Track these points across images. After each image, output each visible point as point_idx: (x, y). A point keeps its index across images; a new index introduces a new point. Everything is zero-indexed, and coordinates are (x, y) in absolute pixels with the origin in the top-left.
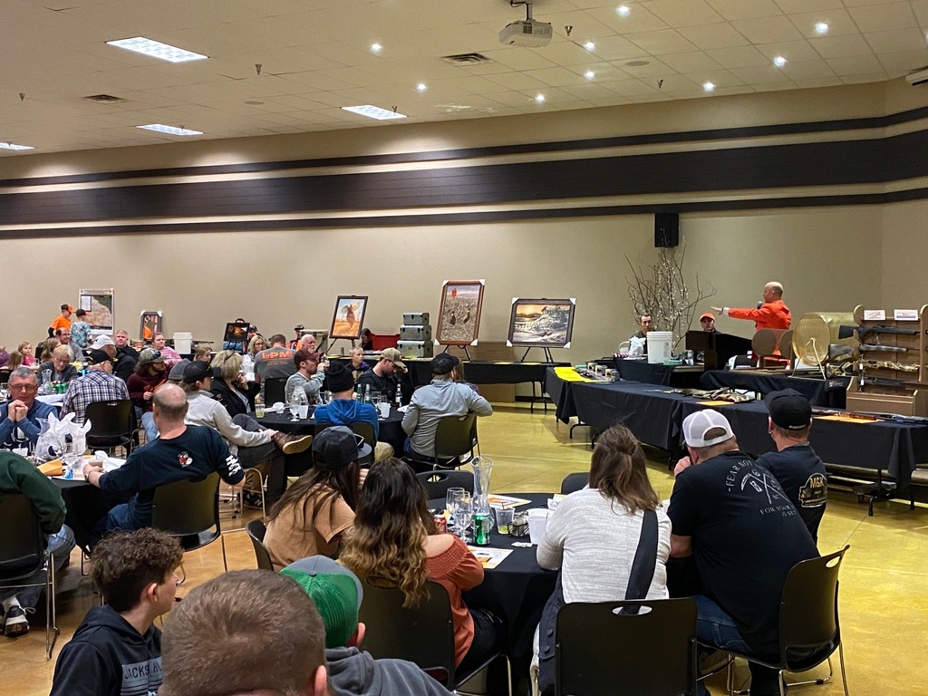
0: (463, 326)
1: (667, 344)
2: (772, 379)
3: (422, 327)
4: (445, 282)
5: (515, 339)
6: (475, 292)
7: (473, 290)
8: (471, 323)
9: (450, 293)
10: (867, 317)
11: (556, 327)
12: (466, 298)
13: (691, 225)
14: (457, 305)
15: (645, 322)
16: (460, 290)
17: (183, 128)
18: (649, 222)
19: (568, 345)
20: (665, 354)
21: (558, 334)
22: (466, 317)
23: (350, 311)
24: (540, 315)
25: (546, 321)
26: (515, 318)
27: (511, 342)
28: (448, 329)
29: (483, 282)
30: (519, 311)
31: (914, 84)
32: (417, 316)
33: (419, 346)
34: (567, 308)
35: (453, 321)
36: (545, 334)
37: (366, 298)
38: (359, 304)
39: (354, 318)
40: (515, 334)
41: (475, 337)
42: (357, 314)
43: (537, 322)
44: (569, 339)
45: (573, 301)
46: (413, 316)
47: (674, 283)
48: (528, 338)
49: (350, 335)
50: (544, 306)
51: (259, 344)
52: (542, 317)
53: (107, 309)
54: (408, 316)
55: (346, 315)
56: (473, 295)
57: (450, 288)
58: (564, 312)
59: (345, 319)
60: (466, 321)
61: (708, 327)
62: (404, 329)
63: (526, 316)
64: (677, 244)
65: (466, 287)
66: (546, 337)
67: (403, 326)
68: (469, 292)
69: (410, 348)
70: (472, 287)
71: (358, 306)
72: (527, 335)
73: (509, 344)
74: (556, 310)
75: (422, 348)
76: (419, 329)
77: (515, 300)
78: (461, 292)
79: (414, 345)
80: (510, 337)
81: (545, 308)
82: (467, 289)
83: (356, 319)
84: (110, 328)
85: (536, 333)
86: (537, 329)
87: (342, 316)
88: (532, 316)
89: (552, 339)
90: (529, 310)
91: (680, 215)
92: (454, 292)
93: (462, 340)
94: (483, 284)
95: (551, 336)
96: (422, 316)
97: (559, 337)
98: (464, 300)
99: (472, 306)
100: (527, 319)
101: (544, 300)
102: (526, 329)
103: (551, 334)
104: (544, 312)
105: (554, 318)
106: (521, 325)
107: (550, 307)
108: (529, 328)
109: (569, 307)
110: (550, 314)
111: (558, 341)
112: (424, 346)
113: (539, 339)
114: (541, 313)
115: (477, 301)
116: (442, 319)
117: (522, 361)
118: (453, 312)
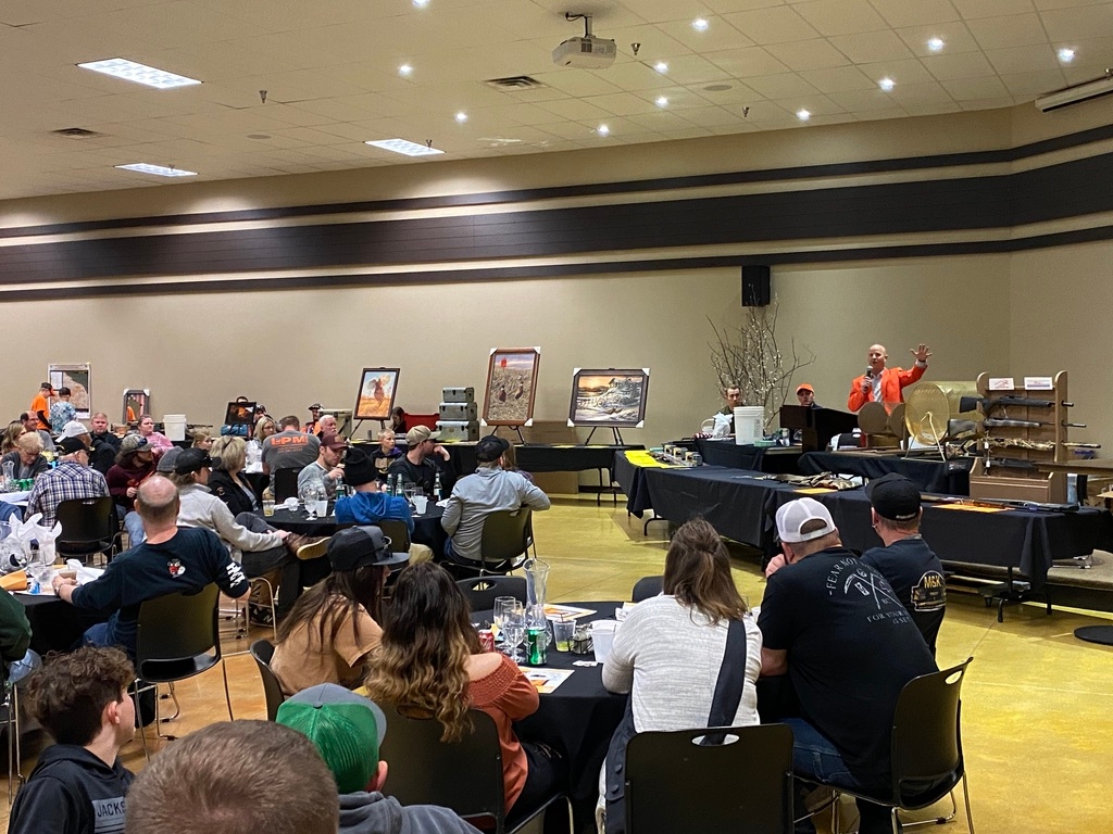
0: (516, 403)
1: (758, 422)
2: (883, 461)
3: (465, 404)
4: (493, 350)
5: (577, 418)
6: (529, 362)
7: (528, 359)
8: (524, 399)
9: (498, 364)
10: (992, 387)
11: (627, 403)
12: (518, 369)
13: (785, 280)
14: (507, 377)
15: (732, 396)
16: (511, 360)
17: (172, 167)
18: (735, 276)
19: (641, 424)
20: (756, 434)
21: (629, 411)
22: (518, 392)
23: (378, 386)
24: (608, 389)
25: (614, 395)
26: (577, 393)
27: (574, 422)
28: (498, 407)
29: (538, 349)
30: (581, 385)
31: (1045, 111)
32: (460, 391)
33: (463, 427)
34: (639, 380)
35: (503, 397)
36: (614, 411)
37: (398, 371)
38: (389, 376)
39: (383, 394)
40: (577, 411)
41: (530, 415)
42: (387, 390)
43: (603, 397)
44: (642, 416)
45: (646, 371)
46: (454, 392)
47: (766, 349)
48: (593, 416)
49: (379, 415)
50: (611, 378)
51: (269, 427)
52: (609, 390)
53: (83, 388)
54: (449, 392)
55: (373, 391)
56: (525, 366)
57: (499, 358)
58: (635, 385)
59: (372, 396)
60: (518, 397)
61: (806, 401)
62: (444, 407)
63: (589, 390)
64: (768, 302)
65: (517, 356)
66: (614, 415)
67: (443, 404)
68: (522, 362)
69: (452, 429)
70: (526, 356)
71: (387, 380)
72: (592, 412)
73: (570, 424)
74: (626, 382)
75: (466, 430)
76: (462, 407)
77: (576, 371)
78: (512, 362)
79: (456, 426)
80: (572, 416)
81: (613, 380)
82: (520, 359)
83: (386, 396)
84: (87, 410)
85: (602, 410)
86: (604, 405)
87: (368, 392)
88: (598, 390)
89: (621, 417)
90: (593, 382)
91: (772, 268)
92: (504, 362)
93: (513, 419)
94: (538, 352)
95: (621, 413)
96: (465, 391)
97: (629, 414)
98: (515, 372)
99: (526, 379)
100: (592, 393)
101: (611, 371)
102: (590, 406)
103: (620, 411)
104: (612, 385)
105: (623, 391)
106: (585, 400)
107: (619, 379)
108: (594, 405)
109: (641, 378)
110: (619, 388)
111: (629, 419)
112: (469, 427)
113: (606, 417)
114: (608, 386)
115: (531, 373)
116: (490, 394)
117: (586, 444)
118: (503, 387)
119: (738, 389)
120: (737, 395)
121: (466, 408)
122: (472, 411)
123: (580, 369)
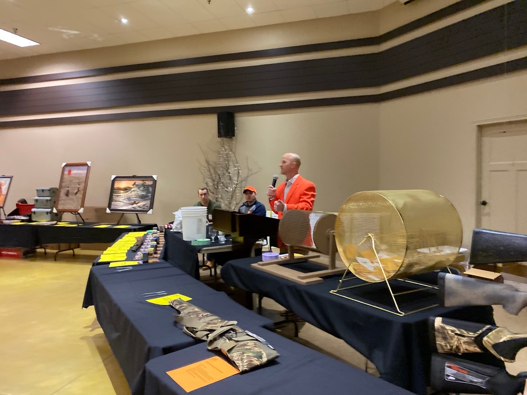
3: (49, 198)
4: (64, 164)
5: (113, 207)
7: (83, 170)
9: (66, 172)
11: (143, 197)
12: (77, 176)
13: (245, 122)
14: (71, 181)
16: (74, 169)
19: (150, 212)
21: (144, 203)
24: (131, 188)
25: (136, 193)
26: (113, 190)
27: (111, 210)
28: (63, 200)
29: (89, 163)
30: (117, 185)
31: (406, 3)
32: (46, 190)
33: (47, 213)
34: (150, 183)
35: (67, 194)
36: (135, 203)
37: (11, 178)
38: (6, 181)
40: (113, 203)
43: (129, 194)
44: (151, 207)
45: (155, 177)
46: (43, 190)
48: (122, 206)
52: (132, 190)
54: (40, 190)
56: (82, 174)
57: (67, 169)
58: (148, 186)
61: (249, 198)
62: (37, 200)
63: (119, 189)
64: (234, 136)
65: (78, 167)
66: (135, 205)
67: (37, 198)
68: (80, 172)
69: (41, 213)
70: (82, 167)
72: (122, 204)
73: (108, 211)
74: (143, 185)
76: (47, 200)
77: (113, 177)
78: (75, 171)
79: (43, 212)
80: (109, 206)
81: (135, 183)
82: (79, 169)
85: (128, 202)
86: (129, 199)
88: (126, 189)
89: (139, 207)
90: (123, 184)
91: (236, 114)
92: (70, 172)
93: (73, 208)
94: (89, 165)
95: (138, 205)
96: (49, 190)
97: (144, 205)
98: (76, 178)
99: (82, 182)
100: (122, 191)
101: (134, 177)
102: (121, 199)
103: (138, 203)
104: (134, 186)
105: (141, 190)
106: (118, 196)
107: (139, 182)
108: (123, 199)
109: (152, 182)
110: (139, 188)
111: (144, 208)
112: (51, 212)
113: (130, 207)
114: (132, 187)
115: (85, 178)
116: (60, 192)
117: (118, 224)
118: (68, 187)
119: (205, 190)
120: (205, 194)
121: (50, 200)
122: (55, 202)
123: (115, 176)
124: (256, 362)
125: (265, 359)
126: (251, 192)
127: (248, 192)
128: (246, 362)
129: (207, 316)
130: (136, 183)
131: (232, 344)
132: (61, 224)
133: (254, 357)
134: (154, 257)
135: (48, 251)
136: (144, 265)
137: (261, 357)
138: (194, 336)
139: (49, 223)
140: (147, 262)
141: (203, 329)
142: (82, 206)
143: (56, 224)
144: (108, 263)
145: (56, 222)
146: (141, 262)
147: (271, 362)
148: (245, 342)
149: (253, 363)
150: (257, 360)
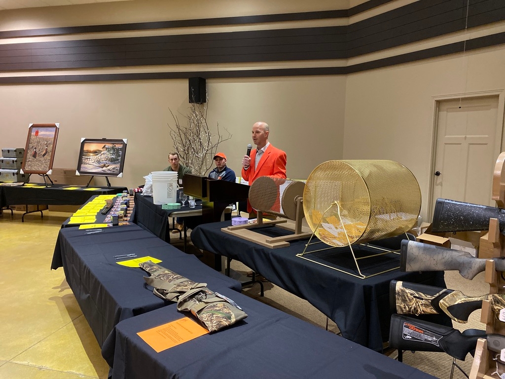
0: (42, 159)
1: (171, 185)
3: (15, 159)
4: (31, 125)
5: (82, 170)
6: (51, 133)
7: (51, 131)
8: (48, 157)
9: (33, 133)
11: (113, 161)
12: (45, 137)
13: (218, 89)
14: (38, 142)
15: (172, 160)
18: (183, 86)
19: (120, 175)
20: (169, 196)
21: (113, 166)
24: (101, 151)
25: (106, 156)
26: (83, 153)
27: (80, 172)
28: (31, 161)
29: (57, 125)
30: (86, 148)
32: (12, 151)
33: (14, 174)
34: (121, 146)
35: (35, 155)
36: (104, 166)
40: (82, 165)
43: (99, 157)
44: (121, 170)
45: (125, 140)
46: (9, 151)
47: (202, 129)
48: (92, 169)
50: (104, 145)
52: (102, 153)
54: (5, 151)
56: (50, 135)
57: (34, 130)
58: (118, 150)
60: (44, 155)
61: (220, 165)
62: (3, 161)
63: (90, 152)
64: (205, 102)
65: (45, 129)
66: (104, 169)
67: (2, 158)
68: (48, 133)
69: (7, 174)
70: (50, 129)
72: (91, 166)
73: (77, 173)
74: (113, 148)
76: (13, 161)
78: (42, 133)
79: (9, 173)
80: (79, 168)
81: (104, 147)
82: (47, 131)
85: (97, 165)
86: (99, 162)
88: (96, 152)
89: (109, 170)
90: (93, 147)
91: (206, 81)
92: (37, 133)
93: (40, 170)
94: (58, 127)
95: (108, 168)
96: (15, 151)
97: (114, 168)
98: (43, 139)
99: (49, 144)
100: (91, 154)
101: (104, 140)
102: (90, 162)
103: (108, 166)
104: (104, 149)
105: (111, 153)
106: (87, 158)
107: (109, 145)
108: (93, 161)
109: (122, 145)
110: (108, 151)
111: (114, 172)
112: (18, 173)
113: (100, 170)
114: (102, 149)
115: (53, 139)
116: (27, 153)
117: (87, 187)
118: (35, 148)
119: (176, 155)
120: (175, 159)
121: (16, 161)
122: (21, 163)
123: (84, 139)
124: (225, 323)
125: (233, 320)
126: (221, 159)
127: (218, 159)
128: (215, 323)
129: (177, 278)
130: (106, 147)
131: (202, 305)
132: (28, 186)
133: (223, 318)
134: (124, 220)
135: (14, 212)
136: (114, 228)
137: (230, 318)
138: (164, 297)
139: (16, 184)
140: (118, 225)
141: (173, 291)
142: (51, 167)
143: (23, 185)
144: (78, 225)
145: (23, 183)
146: (111, 225)
147: (240, 323)
148: (215, 304)
149: (222, 323)
150: (225, 321)
